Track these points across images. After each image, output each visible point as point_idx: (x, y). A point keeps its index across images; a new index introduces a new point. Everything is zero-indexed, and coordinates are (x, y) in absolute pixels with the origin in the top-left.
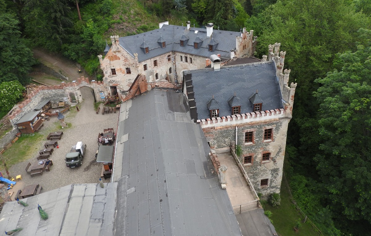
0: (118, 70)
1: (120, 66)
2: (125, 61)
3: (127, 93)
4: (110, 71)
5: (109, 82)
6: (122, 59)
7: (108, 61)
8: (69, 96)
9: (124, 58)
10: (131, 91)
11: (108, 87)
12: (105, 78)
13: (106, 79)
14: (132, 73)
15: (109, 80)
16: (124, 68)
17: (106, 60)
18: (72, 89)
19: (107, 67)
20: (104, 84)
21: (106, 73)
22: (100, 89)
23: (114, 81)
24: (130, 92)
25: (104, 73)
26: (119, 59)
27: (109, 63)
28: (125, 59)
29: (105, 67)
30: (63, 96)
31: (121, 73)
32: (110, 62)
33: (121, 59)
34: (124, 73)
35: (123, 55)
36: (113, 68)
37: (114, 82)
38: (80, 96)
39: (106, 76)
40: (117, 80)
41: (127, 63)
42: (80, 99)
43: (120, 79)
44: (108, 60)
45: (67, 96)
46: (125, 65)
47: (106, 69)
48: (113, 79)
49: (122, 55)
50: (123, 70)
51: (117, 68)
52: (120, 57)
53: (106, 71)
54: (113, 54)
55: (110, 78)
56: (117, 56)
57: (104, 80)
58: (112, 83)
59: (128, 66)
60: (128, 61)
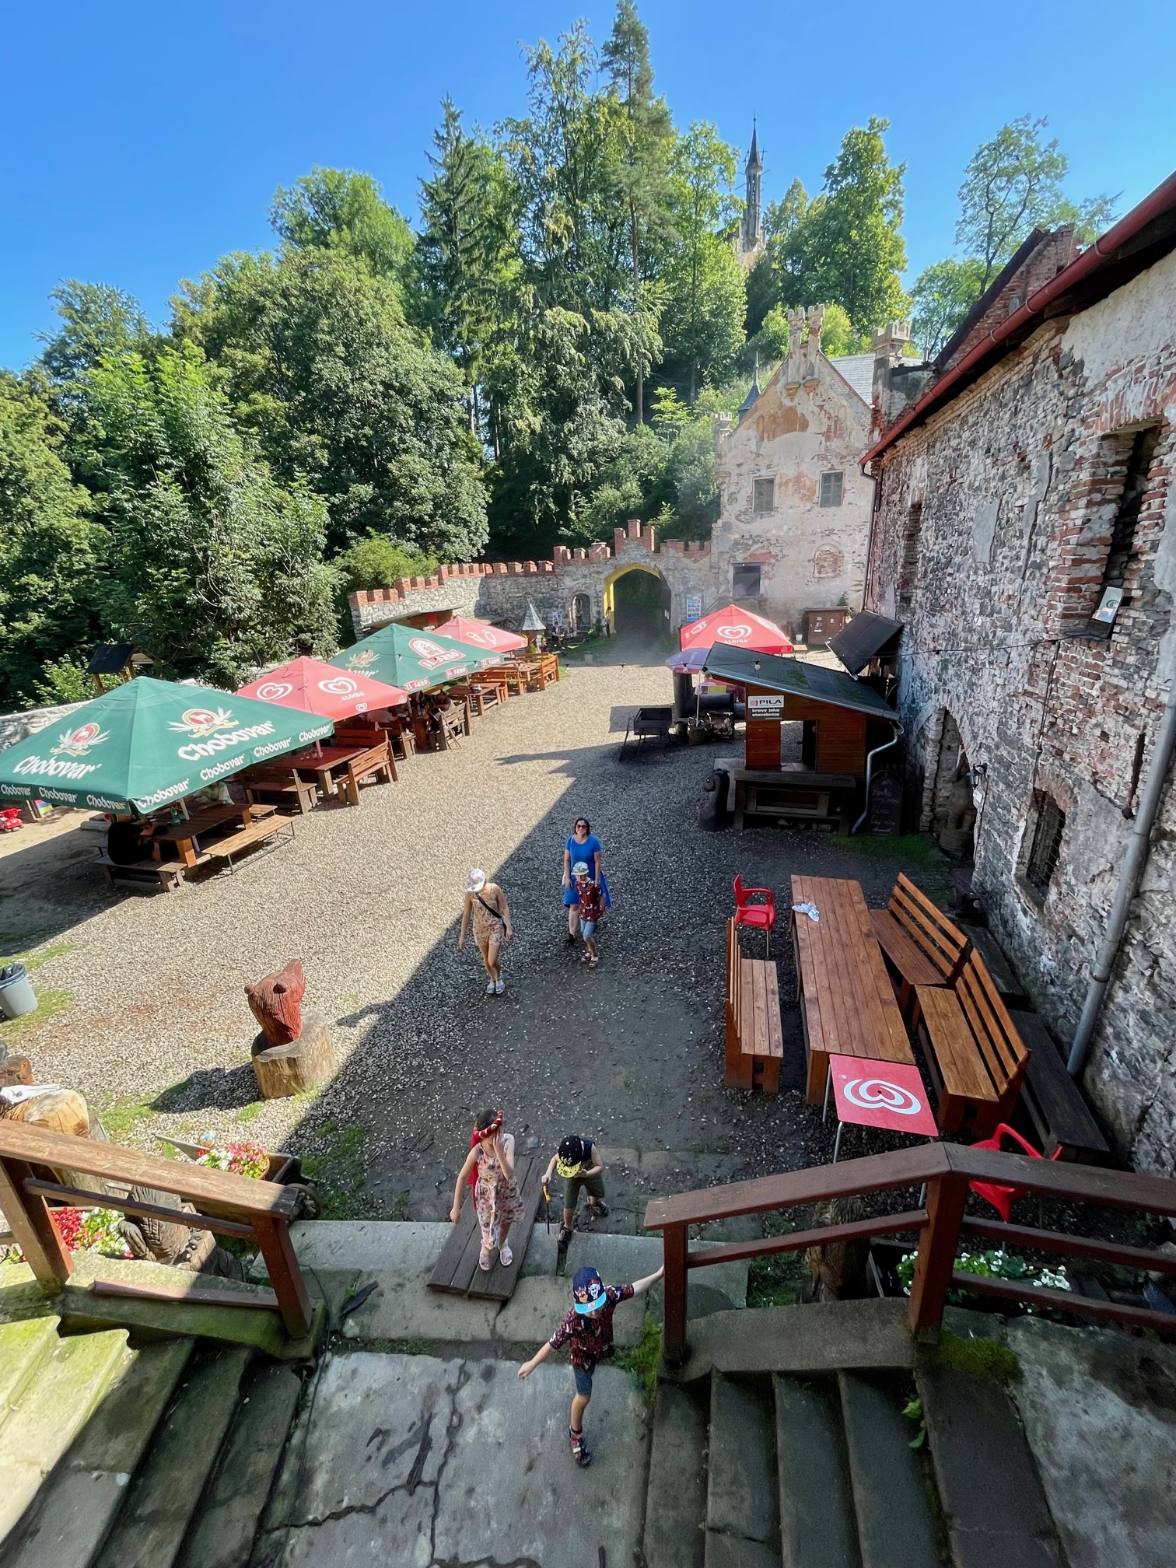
0: (787, 483)
1: (798, 465)
2: (828, 438)
4: (748, 489)
5: (736, 543)
6: (817, 425)
7: (754, 441)
9: (825, 420)
11: (723, 565)
12: (724, 524)
13: (727, 527)
15: (737, 536)
16: (814, 474)
19: (744, 469)
20: (714, 552)
21: (733, 498)
23: (756, 539)
25: (724, 499)
26: (804, 426)
27: (754, 448)
28: (829, 430)
29: (735, 471)
31: (796, 500)
32: (759, 446)
33: (813, 428)
34: (809, 499)
35: (826, 407)
36: (765, 474)
37: (755, 542)
39: (729, 512)
40: (769, 535)
41: (836, 444)
43: (785, 528)
44: (752, 433)
46: (825, 458)
47: (734, 478)
48: (757, 527)
49: (821, 407)
50: (808, 483)
51: (783, 473)
52: (809, 417)
53: (733, 489)
54: (781, 405)
55: (743, 526)
56: (799, 410)
57: (714, 533)
58: (747, 547)
59: (835, 462)
60: (841, 436)
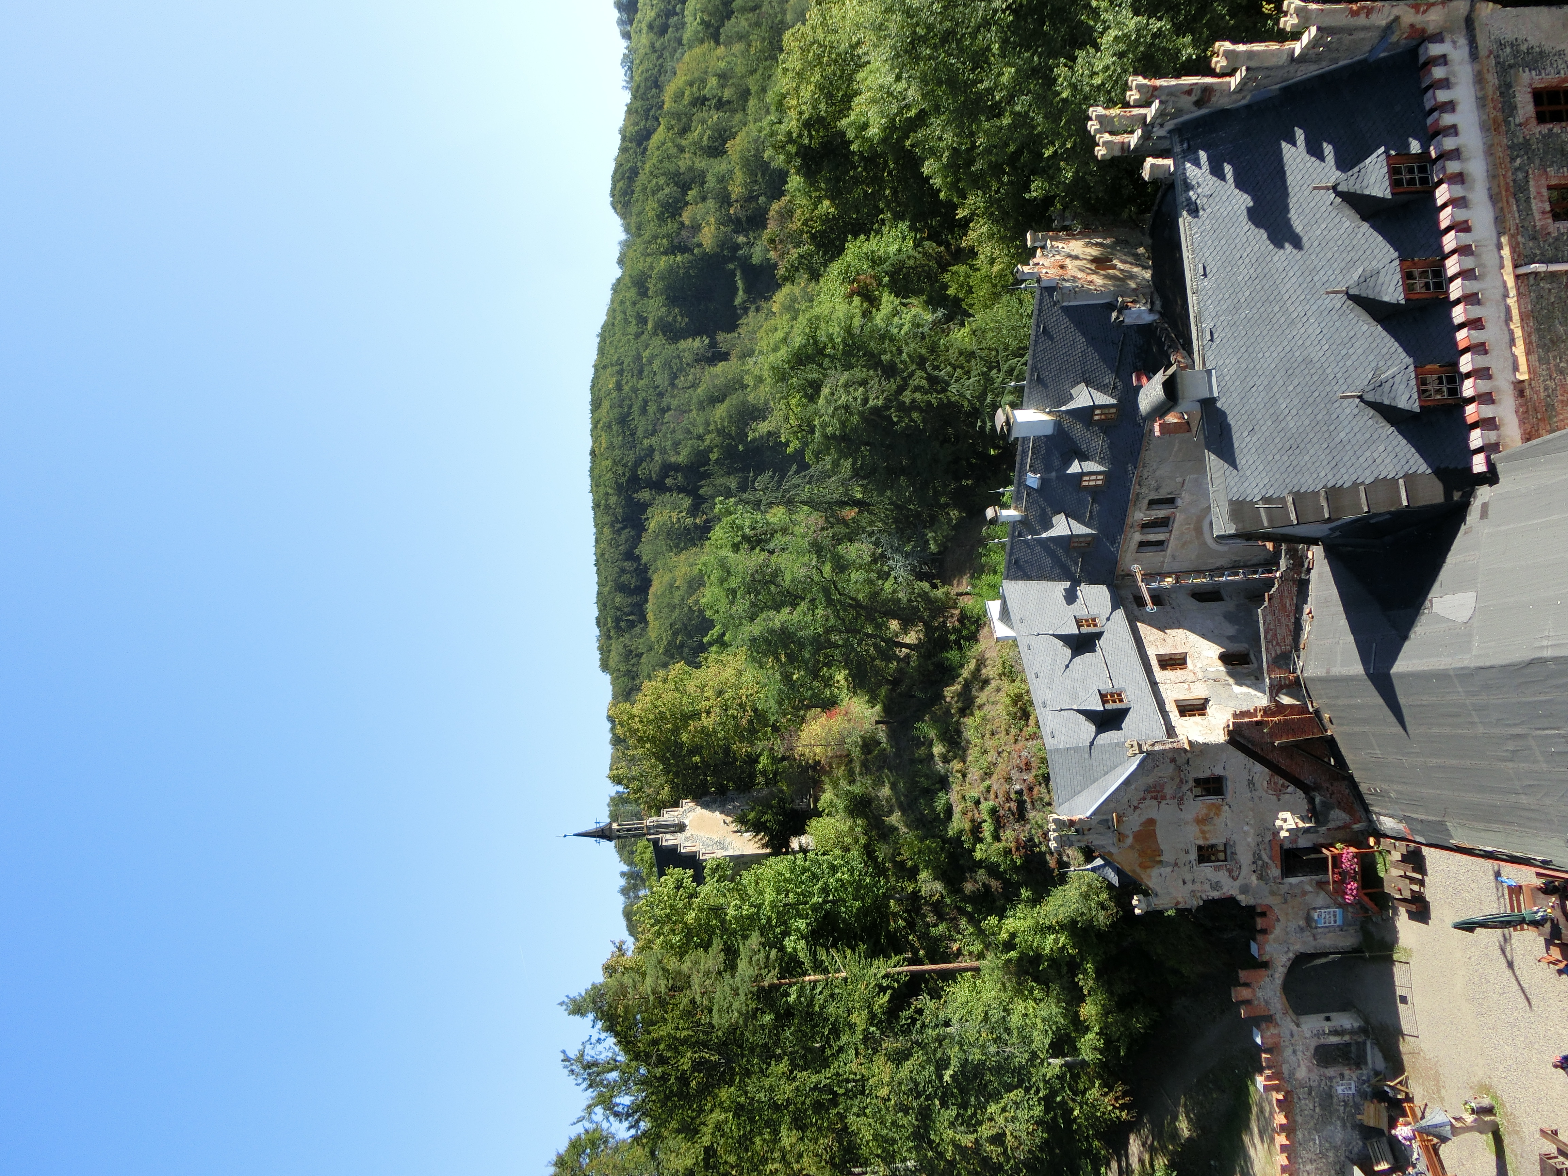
0: (1203, 832)
1: (1186, 823)
2: (1164, 798)
3: (1318, 800)
4: (1207, 870)
5: (1261, 878)
6: (1151, 810)
7: (1162, 870)
8: (1331, 1072)
9: (1147, 802)
10: (1309, 780)
11: (1284, 889)
12: (1242, 893)
13: (1244, 889)
14: (1218, 771)
15: (1254, 878)
16: (1197, 807)
17: (1153, 879)
18: (1294, 1052)
19: (1188, 877)
20: (1269, 900)
21: (1216, 886)
22: (1293, 925)
23: (1257, 857)
24: (1317, 788)
25: (1216, 895)
26: (1151, 822)
27: (1169, 870)
28: (1156, 798)
29: (1190, 886)
30: (1327, 1098)
31: (1219, 821)
32: (1167, 864)
33: (1153, 814)
34: (1218, 808)
35: (1135, 803)
36: (1193, 856)
37: (1260, 858)
38: (1328, 1019)
39: (1230, 888)
40: (1253, 844)
41: (1169, 791)
42: (1346, 1021)
43: (1246, 828)
44: (1155, 872)
45: (1331, 1079)
46: (1182, 799)
47: (1197, 887)
48: (1245, 857)
49: (1135, 808)
50: (1205, 811)
51: (1193, 836)
52: (1143, 819)
53: (1207, 887)
54: (1131, 847)
55: (1244, 872)
56: (1136, 829)
57: (1251, 902)
58: (1265, 866)
59: (1185, 788)
60: (1162, 786)
